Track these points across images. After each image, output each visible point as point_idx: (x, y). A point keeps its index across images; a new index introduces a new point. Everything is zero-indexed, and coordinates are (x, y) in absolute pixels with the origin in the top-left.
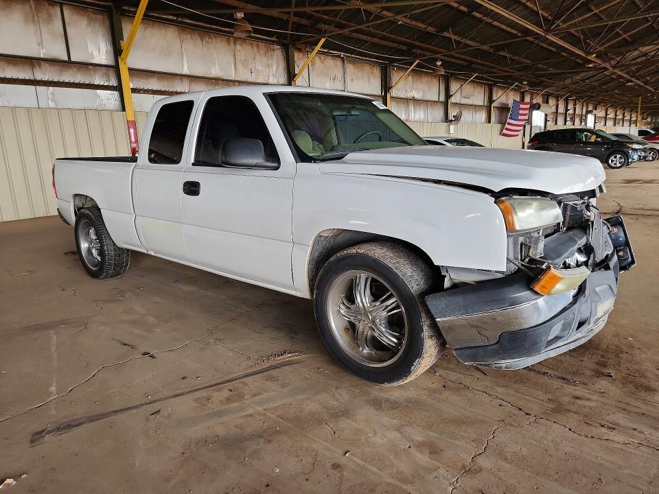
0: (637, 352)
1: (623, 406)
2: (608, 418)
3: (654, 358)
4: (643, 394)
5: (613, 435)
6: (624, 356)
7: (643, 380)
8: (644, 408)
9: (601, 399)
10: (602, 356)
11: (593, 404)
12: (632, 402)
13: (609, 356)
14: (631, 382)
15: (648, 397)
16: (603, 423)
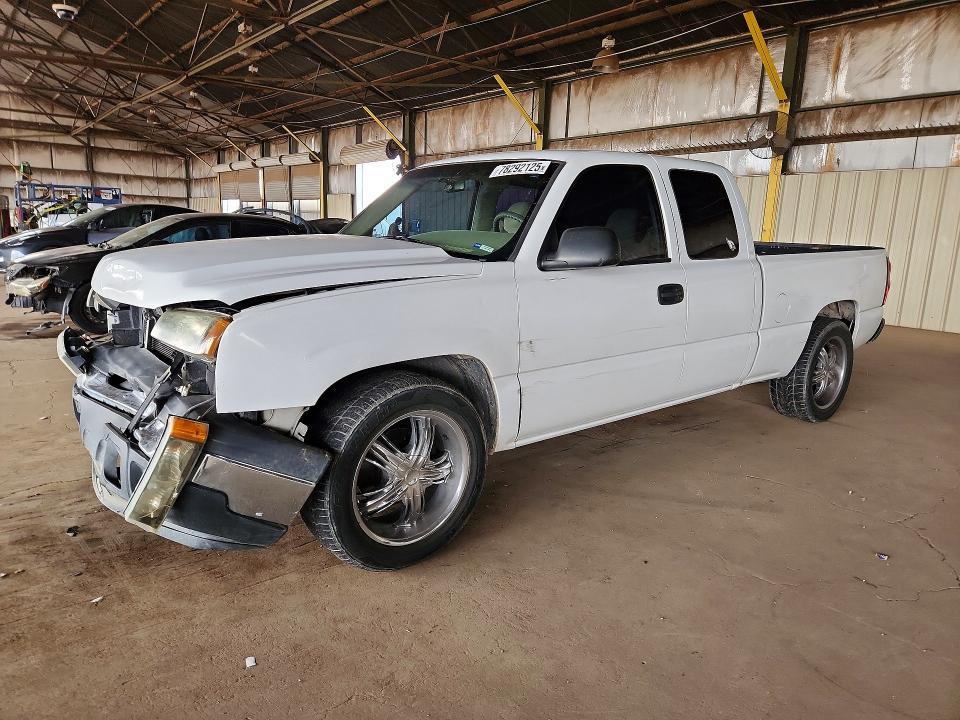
0: (68, 582)
1: (34, 515)
2: (40, 501)
3: (40, 585)
4: (24, 534)
5: (27, 493)
6: (80, 567)
7: (33, 547)
8: (13, 522)
9: (60, 510)
10: (104, 551)
11: (62, 504)
12: (28, 522)
13: (98, 556)
14: (44, 539)
15: (16, 535)
16: (40, 497)
